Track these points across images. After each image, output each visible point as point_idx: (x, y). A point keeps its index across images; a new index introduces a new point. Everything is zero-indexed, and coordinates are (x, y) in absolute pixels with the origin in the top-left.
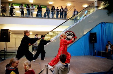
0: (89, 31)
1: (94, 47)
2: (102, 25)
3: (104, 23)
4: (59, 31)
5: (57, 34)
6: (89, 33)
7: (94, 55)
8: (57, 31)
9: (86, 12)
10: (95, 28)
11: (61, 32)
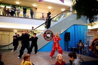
0: (65, 31)
1: (68, 44)
2: (75, 26)
3: (77, 25)
4: (40, 29)
5: (39, 32)
6: (64, 32)
7: (68, 51)
8: (39, 30)
9: (64, 15)
10: (69, 29)
11: (42, 30)
